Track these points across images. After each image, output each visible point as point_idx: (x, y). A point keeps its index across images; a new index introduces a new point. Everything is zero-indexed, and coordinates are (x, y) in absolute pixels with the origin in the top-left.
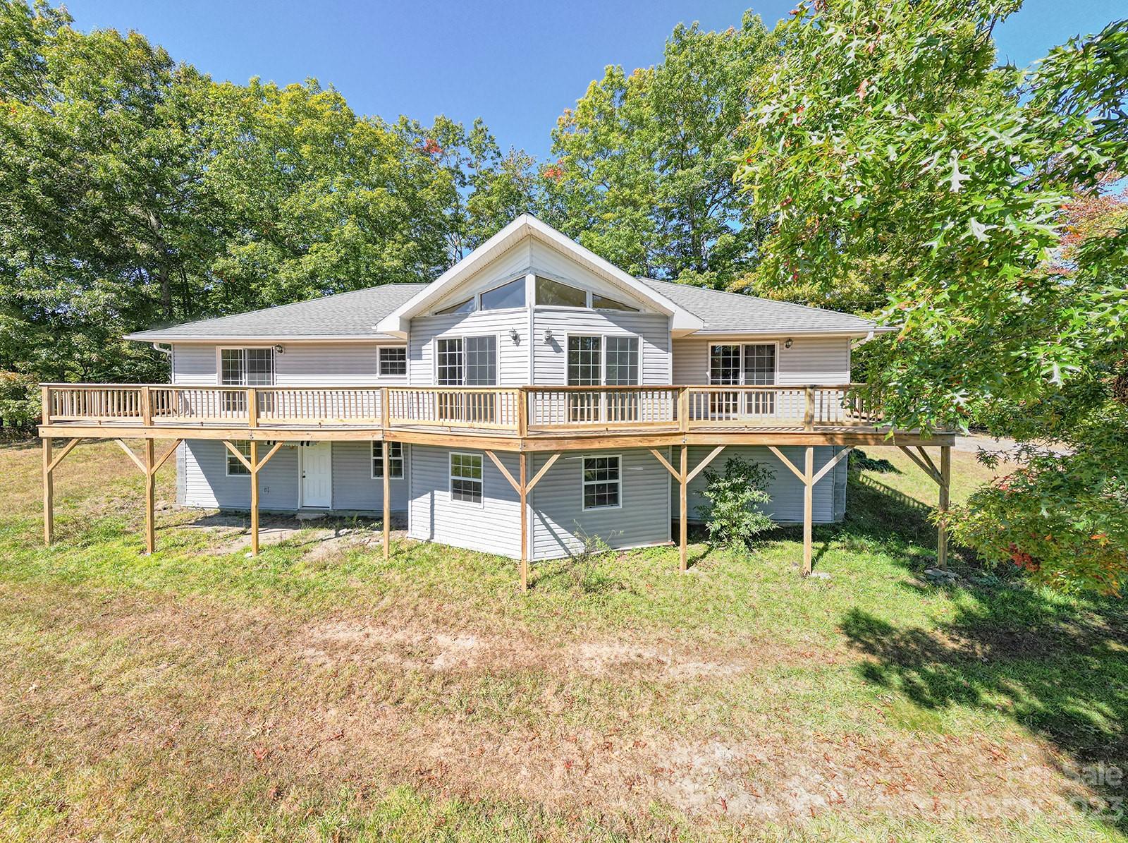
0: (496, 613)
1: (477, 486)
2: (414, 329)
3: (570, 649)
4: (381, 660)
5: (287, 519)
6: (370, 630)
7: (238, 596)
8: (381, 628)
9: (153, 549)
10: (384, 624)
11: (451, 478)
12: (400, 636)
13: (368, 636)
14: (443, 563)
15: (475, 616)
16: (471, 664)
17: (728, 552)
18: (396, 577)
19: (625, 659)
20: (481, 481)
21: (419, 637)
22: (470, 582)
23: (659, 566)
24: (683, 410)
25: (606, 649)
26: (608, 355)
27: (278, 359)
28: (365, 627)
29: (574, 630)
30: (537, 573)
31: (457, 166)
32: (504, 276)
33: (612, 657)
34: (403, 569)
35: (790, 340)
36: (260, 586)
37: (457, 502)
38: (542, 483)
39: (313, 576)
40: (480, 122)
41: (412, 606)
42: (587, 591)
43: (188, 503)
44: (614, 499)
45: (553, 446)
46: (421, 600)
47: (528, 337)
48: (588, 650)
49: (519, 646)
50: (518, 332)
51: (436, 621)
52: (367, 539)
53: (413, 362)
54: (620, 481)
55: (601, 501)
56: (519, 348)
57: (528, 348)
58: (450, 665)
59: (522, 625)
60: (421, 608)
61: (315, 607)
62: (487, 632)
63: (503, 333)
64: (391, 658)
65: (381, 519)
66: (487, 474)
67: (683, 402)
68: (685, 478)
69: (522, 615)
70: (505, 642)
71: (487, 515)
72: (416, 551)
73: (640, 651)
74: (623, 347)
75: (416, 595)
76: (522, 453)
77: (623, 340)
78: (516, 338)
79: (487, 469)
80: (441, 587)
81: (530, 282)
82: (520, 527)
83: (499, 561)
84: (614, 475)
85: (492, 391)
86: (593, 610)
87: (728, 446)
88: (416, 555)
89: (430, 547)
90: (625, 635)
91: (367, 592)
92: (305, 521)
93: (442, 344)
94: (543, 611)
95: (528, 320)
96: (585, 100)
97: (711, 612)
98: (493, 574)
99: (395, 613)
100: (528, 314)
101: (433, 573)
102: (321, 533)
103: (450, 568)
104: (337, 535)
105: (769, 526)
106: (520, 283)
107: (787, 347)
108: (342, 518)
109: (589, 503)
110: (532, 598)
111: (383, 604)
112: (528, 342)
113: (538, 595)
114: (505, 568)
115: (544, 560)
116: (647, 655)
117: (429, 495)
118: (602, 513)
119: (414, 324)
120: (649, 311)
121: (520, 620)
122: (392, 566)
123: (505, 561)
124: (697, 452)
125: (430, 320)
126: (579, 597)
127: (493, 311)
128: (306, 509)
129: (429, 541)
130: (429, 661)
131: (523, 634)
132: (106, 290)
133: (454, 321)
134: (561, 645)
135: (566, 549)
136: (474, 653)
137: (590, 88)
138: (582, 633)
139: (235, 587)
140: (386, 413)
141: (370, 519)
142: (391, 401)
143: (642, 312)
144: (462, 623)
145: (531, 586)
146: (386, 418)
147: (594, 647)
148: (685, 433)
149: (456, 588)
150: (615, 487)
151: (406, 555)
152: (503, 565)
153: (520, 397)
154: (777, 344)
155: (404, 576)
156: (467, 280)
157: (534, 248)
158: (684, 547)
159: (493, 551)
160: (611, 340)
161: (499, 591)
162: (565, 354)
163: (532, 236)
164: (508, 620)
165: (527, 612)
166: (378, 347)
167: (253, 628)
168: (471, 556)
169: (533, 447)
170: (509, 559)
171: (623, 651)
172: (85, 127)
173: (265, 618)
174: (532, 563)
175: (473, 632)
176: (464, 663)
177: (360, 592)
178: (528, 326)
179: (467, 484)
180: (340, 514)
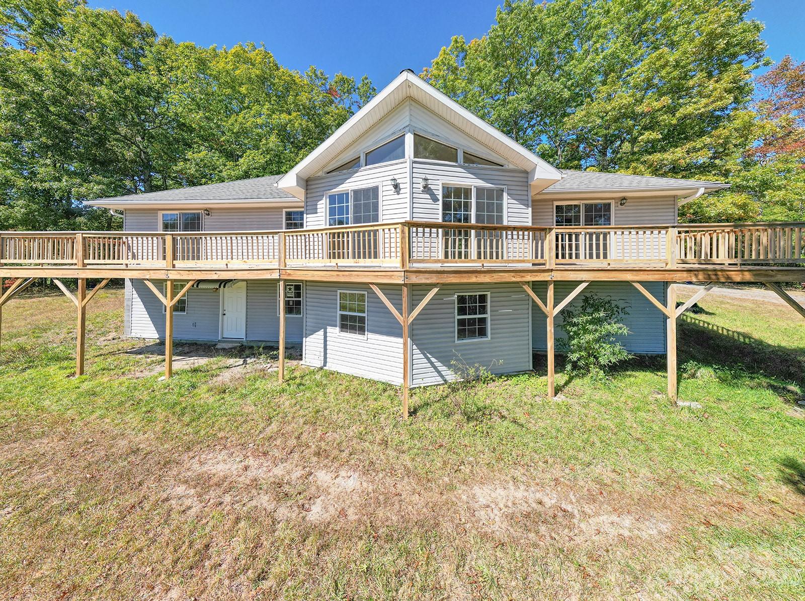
0: (380, 444)
1: (362, 320)
2: (309, 187)
3: (462, 493)
4: (254, 503)
5: (207, 348)
6: (251, 461)
7: (133, 419)
8: (262, 459)
9: (82, 373)
10: (265, 454)
11: (339, 313)
12: (279, 471)
13: (246, 468)
14: (330, 389)
15: (359, 447)
16: (352, 515)
17: (587, 379)
18: (286, 402)
19: (525, 508)
20: (365, 315)
21: (299, 473)
22: (355, 407)
23: (528, 392)
24: (550, 249)
25: (500, 491)
26: (477, 203)
27: (206, 221)
28: (246, 457)
29: (462, 467)
30: (416, 400)
31: (350, 108)
32: (387, 134)
33: (510, 504)
34: (293, 395)
35: (624, 199)
36: (158, 410)
37: (344, 334)
38: (421, 317)
39: (212, 400)
40: (366, 79)
41: (296, 434)
42: (469, 419)
43: (133, 335)
44: (482, 333)
45: (433, 279)
46: (306, 427)
47: (408, 185)
48: (482, 494)
49: (405, 486)
50: (398, 181)
51: (318, 454)
52: (269, 365)
53: (308, 216)
54: (488, 316)
55: (472, 334)
56: (400, 196)
57: (408, 195)
58: (327, 517)
59: (406, 459)
60: (304, 437)
61: (203, 433)
62: (369, 468)
63: (385, 183)
64: (265, 501)
65: (278, 349)
66: (370, 309)
67: (550, 242)
68: (552, 310)
69: (406, 447)
70: (389, 481)
71: (371, 346)
72: (307, 378)
73: (539, 495)
74: (490, 197)
75: (301, 421)
76: (405, 285)
77: (490, 191)
78: (396, 186)
79: (370, 304)
80: (326, 412)
81: (409, 140)
82: (402, 356)
83: (381, 387)
84: (483, 310)
85: (376, 228)
86: (478, 442)
87: (592, 281)
88: (307, 381)
89: (320, 373)
90: (518, 473)
91: (256, 417)
92: (224, 349)
93: (332, 199)
94: (426, 442)
95: (408, 170)
96: (439, 59)
97: (598, 444)
98: (376, 400)
99: (278, 442)
100: (408, 165)
101: (320, 398)
102: (231, 361)
103: (336, 394)
104: (245, 362)
105: (624, 356)
106: (400, 141)
107: (621, 204)
108: (251, 348)
109: (462, 334)
110: (414, 427)
111: (269, 431)
112: (408, 190)
113: (420, 423)
114: (387, 394)
115: (422, 386)
116: (549, 502)
117: (321, 332)
118: (473, 344)
119: (310, 183)
120: (511, 167)
121: (403, 452)
122: (284, 390)
123: (387, 387)
124: (563, 287)
125: (323, 178)
126: (462, 427)
127: (377, 165)
128: (225, 340)
129: (321, 368)
130: (307, 506)
131: (408, 472)
132: (99, 183)
133: (344, 177)
134: (451, 487)
135: (442, 376)
136: (356, 498)
137: (441, 52)
138: (472, 471)
139: (134, 410)
140: (283, 255)
141: (270, 349)
142: (287, 244)
143: (506, 167)
144: (345, 455)
145: (413, 413)
146: (283, 259)
147: (487, 489)
148: (552, 270)
149: (341, 414)
150: (483, 321)
151: (298, 381)
152: (385, 390)
153: (403, 232)
154: (613, 203)
155: (294, 401)
156: (354, 142)
157: (412, 108)
158: (552, 376)
159: (376, 377)
160: (480, 190)
161: (382, 419)
162: (440, 202)
163: (411, 99)
164: (391, 453)
165: (410, 443)
166: (284, 210)
167: (132, 458)
168: (356, 382)
169: (415, 279)
170: (390, 385)
171: (520, 494)
172: (85, 67)
173: (150, 445)
174: (411, 389)
175: (355, 468)
176: (343, 513)
177: (250, 417)
178: (408, 175)
179: (353, 318)
180: (252, 344)
